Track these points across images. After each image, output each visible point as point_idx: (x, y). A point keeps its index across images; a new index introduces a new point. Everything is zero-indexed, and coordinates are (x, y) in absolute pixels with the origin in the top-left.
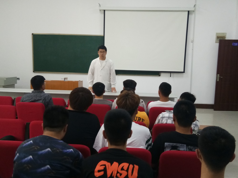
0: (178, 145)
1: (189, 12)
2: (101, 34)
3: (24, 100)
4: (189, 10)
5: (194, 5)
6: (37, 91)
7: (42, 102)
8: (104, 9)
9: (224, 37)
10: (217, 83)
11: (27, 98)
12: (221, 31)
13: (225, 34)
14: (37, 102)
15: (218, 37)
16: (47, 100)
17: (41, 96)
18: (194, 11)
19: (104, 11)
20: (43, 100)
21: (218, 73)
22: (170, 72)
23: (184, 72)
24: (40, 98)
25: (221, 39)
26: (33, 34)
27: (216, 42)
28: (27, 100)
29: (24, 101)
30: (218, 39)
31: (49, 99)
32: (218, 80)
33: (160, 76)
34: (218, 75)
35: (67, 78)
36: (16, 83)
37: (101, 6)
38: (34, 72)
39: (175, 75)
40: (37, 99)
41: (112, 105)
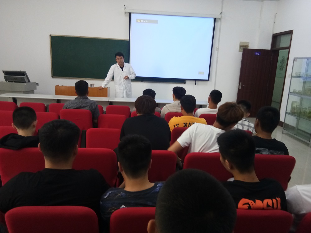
0: (261, 149)
1: (215, 19)
2: (126, 38)
3: (69, 106)
4: (215, 17)
5: (220, 12)
6: (82, 97)
7: (88, 109)
8: (130, 12)
9: (247, 46)
10: (239, 91)
11: (72, 105)
12: (245, 40)
13: (248, 43)
14: (82, 109)
15: (242, 46)
16: (94, 107)
17: (87, 103)
18: (220, 19)
19: (130, 13)
20: (89, 107)
21: (240, 81)
22: (196, 80)
23: (208, 80)
24: (86, 105)
25: (245, 48)
26: (50, 35)
27: (239, 51)
28: (71, 107)
29: (69, 108)
30: (241, 48)
31: (96, 105)
32: (240, 88)
33: (185, 83)
34: (241, 83)
35: (94, 85)
36: (36, 89)
37: (126, 8)
38: (52, 77)
39: (200, 82)
40: (83, 106)
41: (161, 112)
